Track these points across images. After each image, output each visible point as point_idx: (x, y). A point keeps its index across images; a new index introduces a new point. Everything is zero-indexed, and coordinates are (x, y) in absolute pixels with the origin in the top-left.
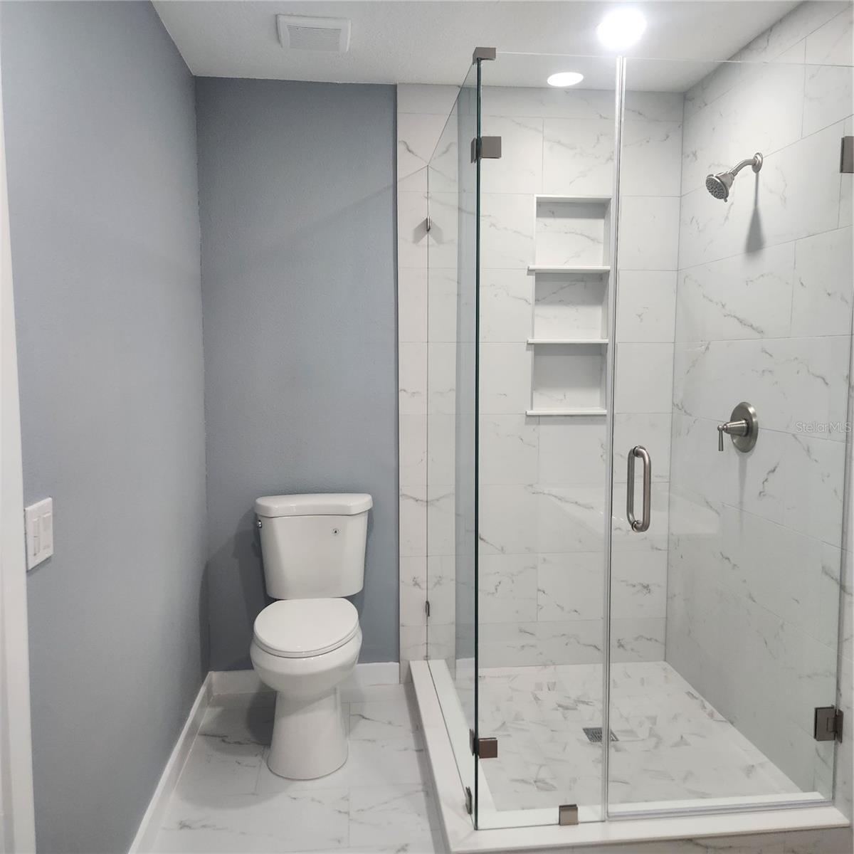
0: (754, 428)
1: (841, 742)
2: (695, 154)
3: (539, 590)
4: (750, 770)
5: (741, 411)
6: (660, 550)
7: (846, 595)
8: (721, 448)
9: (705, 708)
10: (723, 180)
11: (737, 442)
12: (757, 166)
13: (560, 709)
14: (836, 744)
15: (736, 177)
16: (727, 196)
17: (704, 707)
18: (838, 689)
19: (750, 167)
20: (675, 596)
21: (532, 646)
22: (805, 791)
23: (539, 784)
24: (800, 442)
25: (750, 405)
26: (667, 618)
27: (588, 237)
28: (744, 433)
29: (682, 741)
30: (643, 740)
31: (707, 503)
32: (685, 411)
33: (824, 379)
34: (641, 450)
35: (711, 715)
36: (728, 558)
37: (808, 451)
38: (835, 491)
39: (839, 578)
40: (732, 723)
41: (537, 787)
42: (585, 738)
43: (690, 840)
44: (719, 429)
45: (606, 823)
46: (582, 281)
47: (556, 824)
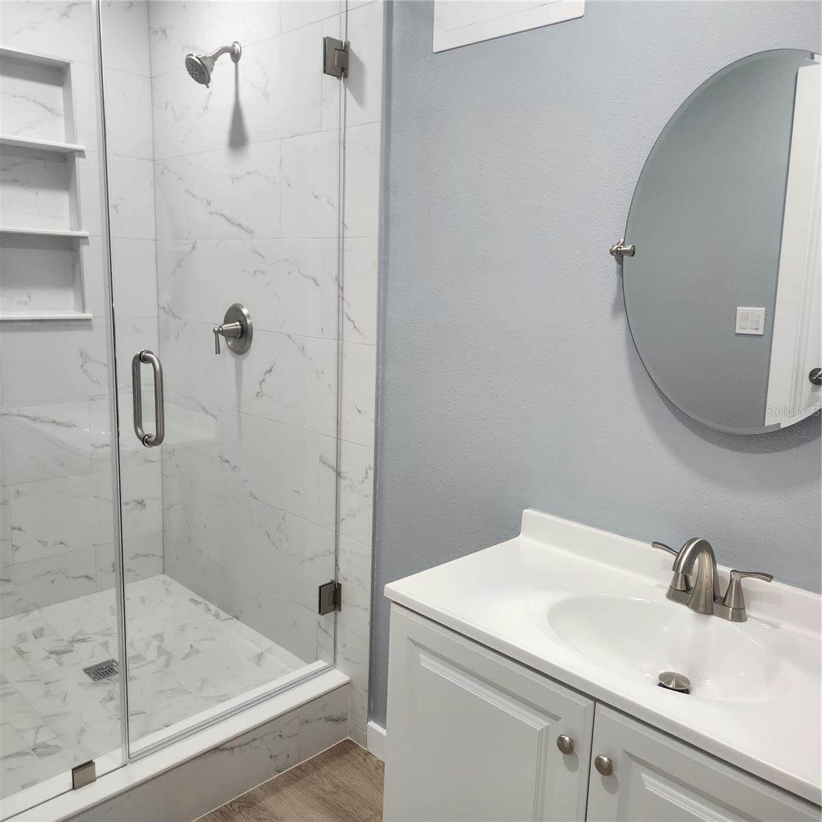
0: (249, 328)
1: (340, 611)
2: (164, 32)
3: (14, 528)
4: (259, 658)
5: (234, 313)
6: (153, 462)
7: (342, 480)
8: (218, 351)
9: (211, 611)
10: (205, 63)
11: (232, 344)
12: (236, 56)
13: (52, 656)
14: (336, 613)
15: (216, 63)
16: (209, 82)
17: (208, 610)
18: (337, 565)
19: (227, 55)
20: (171, 506)
21: (8, 594)
22: (309, 662)
23: (40, 750)
24: (294, 342)
25: (243, 307)
26: (163, 530)
27: (44, 106)
28: (239, 335)
29: (193, 651)
30: (152, 661)
31: (203, 408)
32: (173, 314)
33: (314, 280)
34: (149, 355)
35: (217, 616)
36: (227, 461)
37: (303, 350)
38: (330, 386)
39: (335, 465)
40: (237, 618)
41: (37, 755)
42: (87, 679)
43: (217, 749)
44: (214, 331)
45: (129, 765)
46: (41, 159)
47: (70, 790)
